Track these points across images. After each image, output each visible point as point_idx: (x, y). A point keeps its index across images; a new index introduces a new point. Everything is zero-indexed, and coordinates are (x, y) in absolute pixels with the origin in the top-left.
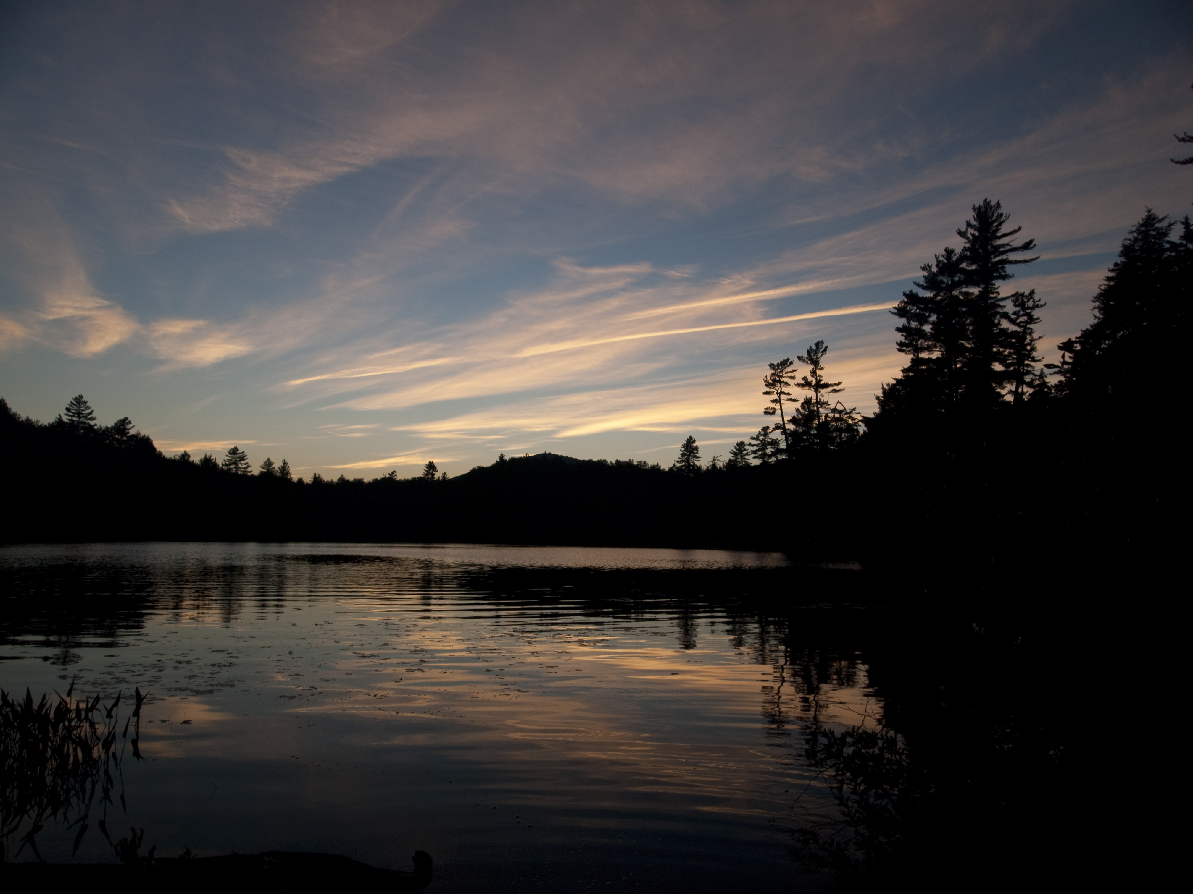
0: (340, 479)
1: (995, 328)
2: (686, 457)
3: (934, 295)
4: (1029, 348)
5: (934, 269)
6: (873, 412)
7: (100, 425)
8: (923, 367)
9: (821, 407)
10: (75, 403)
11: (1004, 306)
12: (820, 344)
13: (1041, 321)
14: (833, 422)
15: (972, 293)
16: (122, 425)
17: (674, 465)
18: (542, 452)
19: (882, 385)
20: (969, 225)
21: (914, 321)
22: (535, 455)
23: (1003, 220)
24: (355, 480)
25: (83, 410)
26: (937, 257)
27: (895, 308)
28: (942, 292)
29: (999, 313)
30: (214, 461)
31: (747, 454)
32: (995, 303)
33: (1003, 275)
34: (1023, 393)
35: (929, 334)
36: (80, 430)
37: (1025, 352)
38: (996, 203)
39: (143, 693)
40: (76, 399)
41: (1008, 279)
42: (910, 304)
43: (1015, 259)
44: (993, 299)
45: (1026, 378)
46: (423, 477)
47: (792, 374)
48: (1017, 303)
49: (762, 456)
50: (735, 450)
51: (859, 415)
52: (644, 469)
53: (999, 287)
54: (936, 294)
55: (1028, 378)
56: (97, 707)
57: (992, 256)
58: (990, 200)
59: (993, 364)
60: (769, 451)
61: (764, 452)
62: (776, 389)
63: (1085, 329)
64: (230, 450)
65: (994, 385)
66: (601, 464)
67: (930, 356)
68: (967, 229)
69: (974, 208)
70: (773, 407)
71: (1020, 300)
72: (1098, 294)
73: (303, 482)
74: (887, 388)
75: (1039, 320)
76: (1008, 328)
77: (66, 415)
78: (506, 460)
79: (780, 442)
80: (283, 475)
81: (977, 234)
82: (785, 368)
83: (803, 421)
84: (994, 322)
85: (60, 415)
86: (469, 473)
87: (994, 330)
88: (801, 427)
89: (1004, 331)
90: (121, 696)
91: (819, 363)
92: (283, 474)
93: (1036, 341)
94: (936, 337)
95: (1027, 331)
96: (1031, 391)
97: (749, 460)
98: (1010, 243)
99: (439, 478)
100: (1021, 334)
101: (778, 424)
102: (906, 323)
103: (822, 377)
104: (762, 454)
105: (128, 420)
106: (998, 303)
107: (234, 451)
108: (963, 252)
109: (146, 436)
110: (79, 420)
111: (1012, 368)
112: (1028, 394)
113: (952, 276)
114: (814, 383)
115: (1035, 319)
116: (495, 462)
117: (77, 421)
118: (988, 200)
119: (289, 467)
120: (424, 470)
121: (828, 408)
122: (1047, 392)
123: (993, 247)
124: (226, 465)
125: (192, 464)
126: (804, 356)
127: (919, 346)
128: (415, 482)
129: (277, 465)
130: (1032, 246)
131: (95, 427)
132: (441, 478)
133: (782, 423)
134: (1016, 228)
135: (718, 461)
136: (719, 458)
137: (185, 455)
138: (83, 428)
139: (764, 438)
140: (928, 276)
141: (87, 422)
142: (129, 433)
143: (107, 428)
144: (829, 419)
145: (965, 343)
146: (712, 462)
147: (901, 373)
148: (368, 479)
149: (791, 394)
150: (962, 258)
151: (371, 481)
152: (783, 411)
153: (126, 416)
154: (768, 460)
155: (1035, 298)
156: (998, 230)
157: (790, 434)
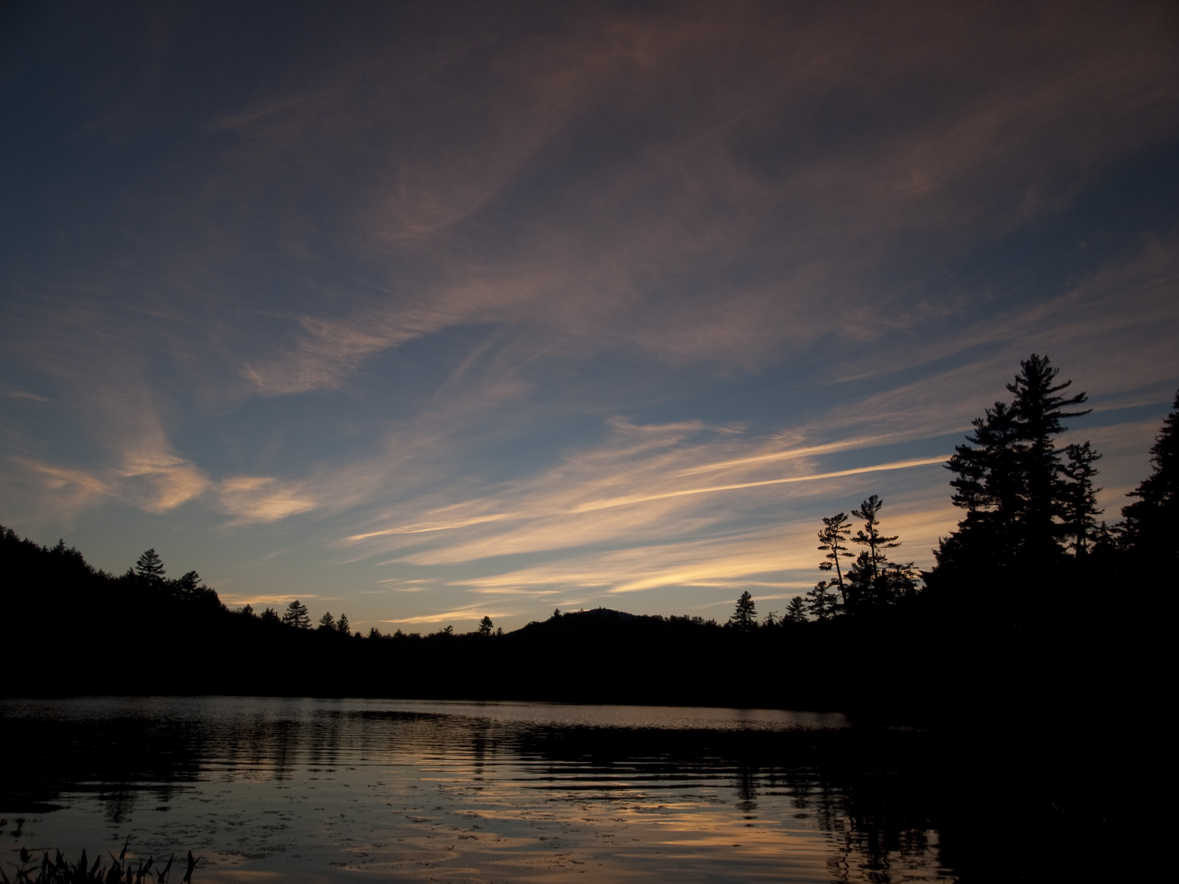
0: (396, 634)
1: (1052, 481)
2: (742, 613)
3: (987, 449)
4: (1088, 500)
5: (986, 424)
6: (931, 566)
7: (169, 579)
8: (981, 521)
9: (878, 562)
10: (147, 557)
11: (1059, 459)
12: (874, 499)
13: (1098, 473)
14: (891, 577)
15: (1026, 447)
16: (190, 578)
17: (730, 621)
18: (597, 607)
19: (940, 539)
20: (1018, 379)
21: (968, 475)
22: (589, 610)
23: (1052, 375)
24: (411, 635)
25: (153, 564)
26: (987, 412)
27: (948, 462)
28: (995, 446)
29: (1055, 466)
30: (275, 615)
31: (804, 610)
32: (1050, 456)
33: (1056, 429)
34: (1085, 546)
35: (984, 487)
36: (149, 583)
37: (1084, 504)
38: (1044, 358)
39: (195, 855)
40: (147, 553)
41: (1062, 432)
42: (964, 459)
43: (1067, 412)
44: (1048, 452)
45: (1088, 531)
46: (479, 632)
47: (847, 529)
48: (1072, 456)
49: (819, 612)
50: (791, 606)
51: (917, 570)
52: (699, 625)
53: (1053, 440)
54: (989, 448)
55: (1089, 531)
56: (149, 870)
57: (1044, 410)
58: (1038, 356)
59: (1052, 517)
60: (826, 606)
61: (821, 608)
62: (831, 544)
63: (1144, 480)
64: (291, 604)
65: (1055, 539)
66: (656, 620)
67: (987, 510)
68: (1016, 384)
69: (1022, 363)
70: (829, 562)
71: (1075, 453)
72: (1156, 445)
73: (361, 636)
74: (945, 542)
75: (1096, 472)
76: (1065, 481)
77: (137, 568)
78: (561, 615)
79: (837, 598)
80: (341, 630)
81: (1027, 388)
82: (840, 523)
83: (860, 576)
84: (1050, 475)
85: (131, 569)
86: (524, 629)
87: (1051, 483)
88: (858, 582)
89: (1061, 484)
90: (173, 859)
91: (873, 518)
92: (342, 628)
93: (1095, 493)
94: (992, 490)
95: (1084, 484)
96: (1094, 544)
97: (806, 616)
98: (1061, 397)
99: (494, 633)
100: (1079, 487)
101: (835, 579)
102: (960, 477)
103: (878, 531)
104: (819, 610)
105: (196, 574)
106: (1053, 455)
107: (295, 605)
108: (1013, 406)
109: (212, 589)
110: (149, 574)
111: (1072, 521)
112: (1090, 547)
113: (1004, 430)
114: (870, 537)
115: (1092, 471)
116: (550, 617)
117: (147, 574)
118: (1036, 356)
119: (347, 621)
120: (480, 625)
121: (885, 563)
122: (1110, 545)
123: (1044, 400)
124: (287, 619)
125: (255, 617)
126: (858, 511)
127: (975, 499)
128: (471, 637)
129: (336, 619)
130: (1083, 399)
131: (164, 581)
132: (496, 633)
133: (838, 578)
134: (1066, 382)
135: (775, 617)
136: (776, 614)
137: (248, 609)
138: (152, 581)
139: (821, 593)
140: (980, 430)
141: (157, 575)
142: (195, 586)
143: (175, 581)
144: (887, 574)
145: (1022, 496)
146: (769, 618)
147: (958, 528)
148: (424, 634)
149: (847, 549)
150: (1013, 412)
151: (427, 636)
152: (839, 566)
153: (193, 570)
154: (826, 616)
155: (1090, 450)
156: (1048, 384)
157: (847, 589)
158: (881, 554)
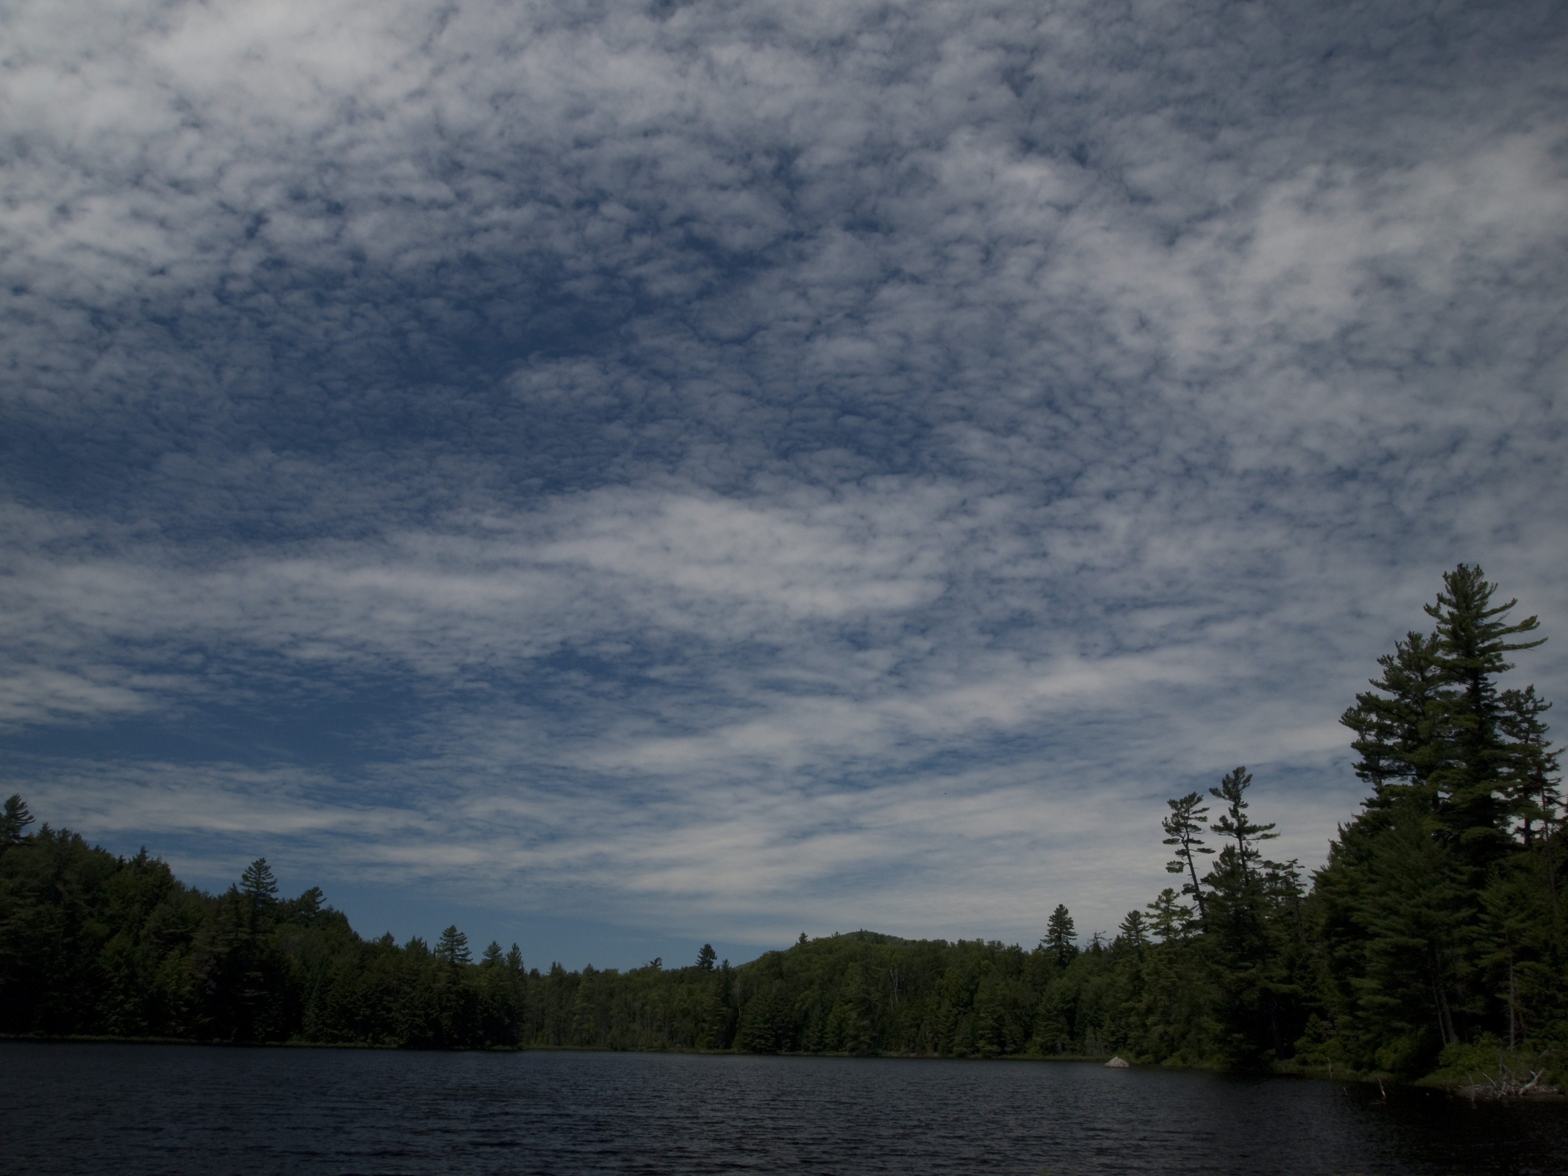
0: (586, 971)
2: (1056, 934)
3: (1399, 697)
4: (1547, 765)
5: (1397, 662)
7: (283, 899)
8: (1393, 799)
9: (1249, 859)
10: (255, 869)
12: (1240, 772)
13: (1549, 728)
14: (1266, 881)
15: (1456, 693)
16: (311, 897)
17: (1040, 946)
19: (1339, 825)
20: (1441, 599)
21: (1371, 733)
23: (1489, 592)
25: (264, 878)
26: (1399, 646)
27: (1344, 715)
28: (1410, 693)
29: (1499, 718)
30: (424, 946)
31: (1144, 929)
32: (1490, 704)
33: (1498, 666)
35: (1398, 752)
36: (260, 904)
38: (1475, 569)
40: (256, 864)
41: (1506, 670)
42: (1366, 710)
43: (1512, 643)
44: (1488, 700)
46: (697, 966)
47: (1203, 815)
48: (1513, 705)
49: (1166, 931)
50: (1127, 924)
51: (1303, 869)
52: (998, 952)
53: (1494, 682)
54: (1402, 695)
57: (1480, 640)
58: (1467, 566)
60: (1176, 924)
61: (1168, 926)
62: (1181, 836)
64: (445, 931)
65: (1496, 821)
68: (1438, 605)
69: (1446, 577)
70: (1179, 861)
71: (1515, 701)
73: (539, 974)
74: (1346, 829)
75: (1546, 728)
77: (243, 884)
78: (809, 942)
79: (1192, 911)
81: (1454, 611)
82: (1192, 806)
83: (1223, 880)
85: (234, 885)
86: (759, 960)
87: (1492, 744)
88: (1222, 889)
91: (1240, 799)
92: (513, 963)
93: (1557, 755)
95: (1535, 744)
97: (1148, 937)
98: (1502, 622)
99: (718, 967)
100: (1528, 748)
101: (1189, 885)
102: (1360, 737)
103: (1247, 817)
104: (1165, 928)
105: (319, 891)
106: (1495, 704)
107: (450, 932)
108: (1436, 636)
109: (340, 912)
110: (258, 891)
113: (1423, 670)
114: (1236, 824)
115: (1539, 726)
116: (793, 944)
117: (255, 892)
118: (1464, 566)
119: (520, 953)
120: (699, 957)
121: (1258, 861)
123: (1479, 627)
124: (439, 951)
125: (396, 950)
127: (1383, 769)
128: (686, 973)
130: (1534, 625)
131: (277, 902)
132: (721, 967)
133: (1193, 883)
134: (1509, 602)
135: (1102, 940)
136: (1103, 935)
137: (388, 938)
138: (264, 902)
139: (1167, 905)
140: (1389, 672)
141: (268, 893)
142: (318, 908)
143: (292, 901)
146: (1093, 941)
147: (1365, 809)
148: (623, 970)
149: (1203, 843)
150: (1435, 645)
151: (628, 972)
152: (1194, 867)
153: (316, 886)
154: (1175, 936)
155: (1535, 697)
156: (1483, 604)
157: (1206, 900)
158: (1253, 848)
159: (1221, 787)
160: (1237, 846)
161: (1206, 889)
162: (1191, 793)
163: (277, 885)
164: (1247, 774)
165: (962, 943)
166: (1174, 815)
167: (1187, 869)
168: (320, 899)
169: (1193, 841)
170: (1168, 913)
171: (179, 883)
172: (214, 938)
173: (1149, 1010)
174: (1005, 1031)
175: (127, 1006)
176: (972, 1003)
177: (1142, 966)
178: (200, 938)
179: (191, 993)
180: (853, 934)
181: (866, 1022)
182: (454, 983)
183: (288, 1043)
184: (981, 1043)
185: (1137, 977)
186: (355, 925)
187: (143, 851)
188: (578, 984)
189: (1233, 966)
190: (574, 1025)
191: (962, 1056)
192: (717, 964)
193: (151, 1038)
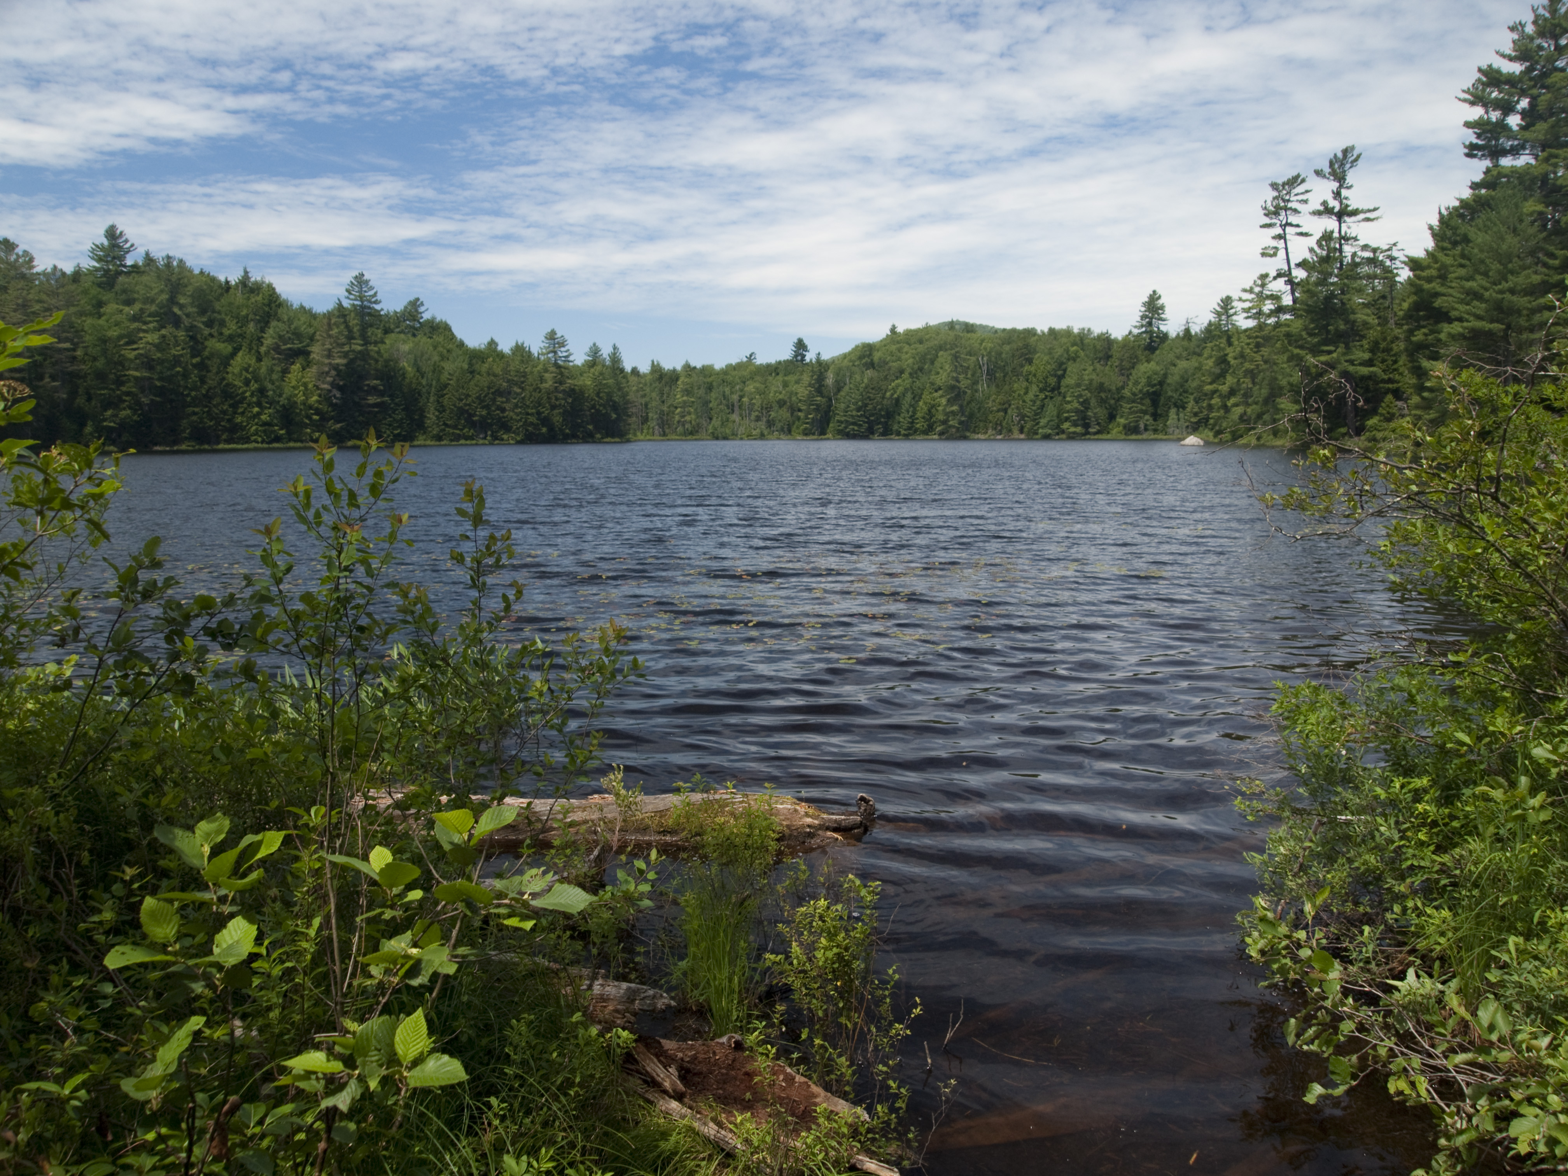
2: (1147, 320)
3: (1526, 68)
5: (1530, 29)
6: (1423, 249)
7: (388, 310)
9: (1346, 243)
10: (356, 283)
12: (1349, 151)
14: (1363, 264)
16: (413, 308)
17: (1130, 332)
19: (1440, 209)
21: (1494, 110)
25: (366, 291)
26: (1535, 10)
27: (1465, 91)
28: (1539, 64)
31: (1235, 314)
35: (1516, 129)
36: (365, 317)
40: (356, 278)
42: (1489, 86)
47: (1304, 197)
49: (1257, 316)
50: (1218, 309)
51: (1401, 253)
52: (1087, 339)
54: (1529, 67)
60: (1268, 306)
61: (1260, 310)
62: (1279, 220)
67: (1515, 163)
70: (1275, 245)
73: (639, 372)
74: (1446, 213)
77: (347, 298)
79: (1283, 296)
80: (614, 365)
82: (1294, 188)
83: (1318, 265)
85: (339, 299)
88: (1315, 274)
91: (1345, 179)
94: (1527, 133)
97: (1239, 321)
101: (1282, 269)
102: (1482, 114)
103: (1349, 199)
104: (1256, 313)
105: (420, 301)
110: (363, 305)
114: (1337, 209)
117: (360, 306)
119: (620, 352)
121: (1355, 245)
126: (1324, 169)
127: (1499, 147)
129: (606, 352)
131: (382, 313)
133: (1286, 268)
135: (1193, 324)
139: (1261, 290)
140: (1519, 40)
141: (372, 306)
142: (422, 318)
143: (396, 313)
144: (1357, 260)
146: (1185, 325)
147: (1469, 191)
149: (1302, 226)
152: (1289, 251)
153: (417, 297)
154: (1265, 321)
157: (1298, 284)
158: (1351, 231)
159: (1327, 170)
160: (1336, 230)
161: (1300, 274)
162: (1295, 174)
163: (379, 298)
164: (1355, 153)
165: (1052, 331)
166: (1274, 198)
167: (1282, 254)
168: (422, 309)
169: (1291, 225)
170: (1262, 297)
171: (286, 301)
172: (329, 350)
173: (1232, 392)
174: (1090, 414)
175: (263, 417)
176: (1059, 387)
177: (1229, 350)
178: (316, 352)
179: (318, 402)
180: (945, 324)
181: (955, 408)
182: (561, 383)
183: (416, 443)
184: (1066, 425)
185: (1223, 361)
186: (459, 333)
187: (246, 272)
188: (677, 379)
189: (1315, 351)
190: (677, 418)
191: (1047, 437)
192: (810, 357)
193: (292, 444)
